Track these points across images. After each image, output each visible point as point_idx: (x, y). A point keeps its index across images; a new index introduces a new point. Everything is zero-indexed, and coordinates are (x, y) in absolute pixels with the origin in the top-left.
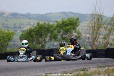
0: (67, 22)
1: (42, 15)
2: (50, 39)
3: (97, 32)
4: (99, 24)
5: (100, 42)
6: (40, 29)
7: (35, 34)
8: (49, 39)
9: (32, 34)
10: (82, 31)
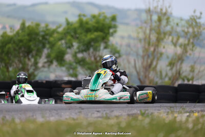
0: (90, 22)
1: (24, 8)
2: (48, 61)
3: (155, 50)
4: (162, 30)
5: (161, 72)
6: (27, 37)
7: (15, 50)
8: (45, 63)
9: (9, 48)
10: (121, 45)
